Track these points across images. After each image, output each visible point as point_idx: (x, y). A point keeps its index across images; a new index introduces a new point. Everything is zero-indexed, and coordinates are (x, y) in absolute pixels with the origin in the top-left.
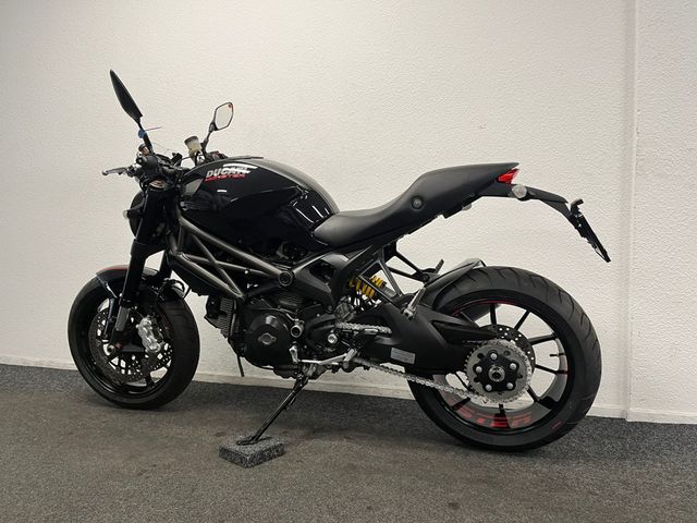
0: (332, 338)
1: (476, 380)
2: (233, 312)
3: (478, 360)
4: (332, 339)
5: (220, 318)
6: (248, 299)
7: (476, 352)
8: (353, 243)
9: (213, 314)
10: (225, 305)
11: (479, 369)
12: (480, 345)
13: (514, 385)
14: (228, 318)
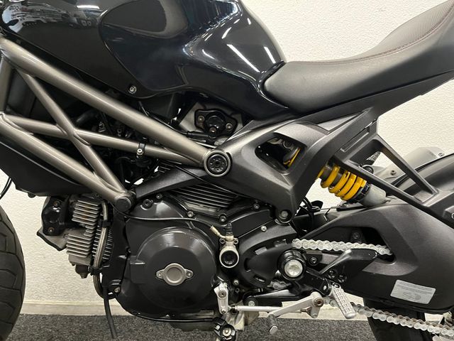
0: (294, 267)
2: (99, 223)
4: (294, 269)
5: (71, 235)
6: (137, 201)
8: (337, 105)
9: (55, 226)
10: (83, 212)
14: (88, 234)
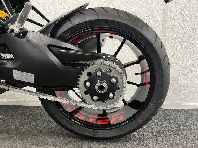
1: (86, 93)
3: (87, 78)
7: (86, 71)
11: (88, 84)
12: (89, 65)
13: (114, 95)
